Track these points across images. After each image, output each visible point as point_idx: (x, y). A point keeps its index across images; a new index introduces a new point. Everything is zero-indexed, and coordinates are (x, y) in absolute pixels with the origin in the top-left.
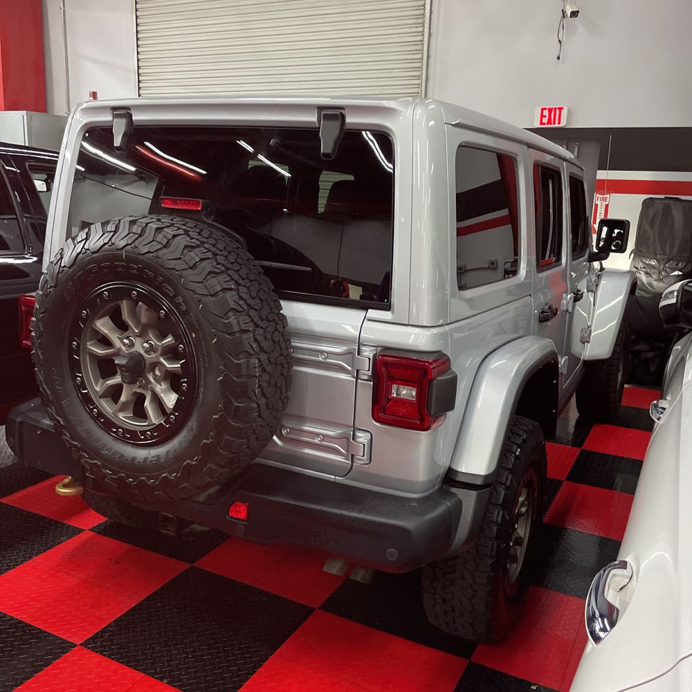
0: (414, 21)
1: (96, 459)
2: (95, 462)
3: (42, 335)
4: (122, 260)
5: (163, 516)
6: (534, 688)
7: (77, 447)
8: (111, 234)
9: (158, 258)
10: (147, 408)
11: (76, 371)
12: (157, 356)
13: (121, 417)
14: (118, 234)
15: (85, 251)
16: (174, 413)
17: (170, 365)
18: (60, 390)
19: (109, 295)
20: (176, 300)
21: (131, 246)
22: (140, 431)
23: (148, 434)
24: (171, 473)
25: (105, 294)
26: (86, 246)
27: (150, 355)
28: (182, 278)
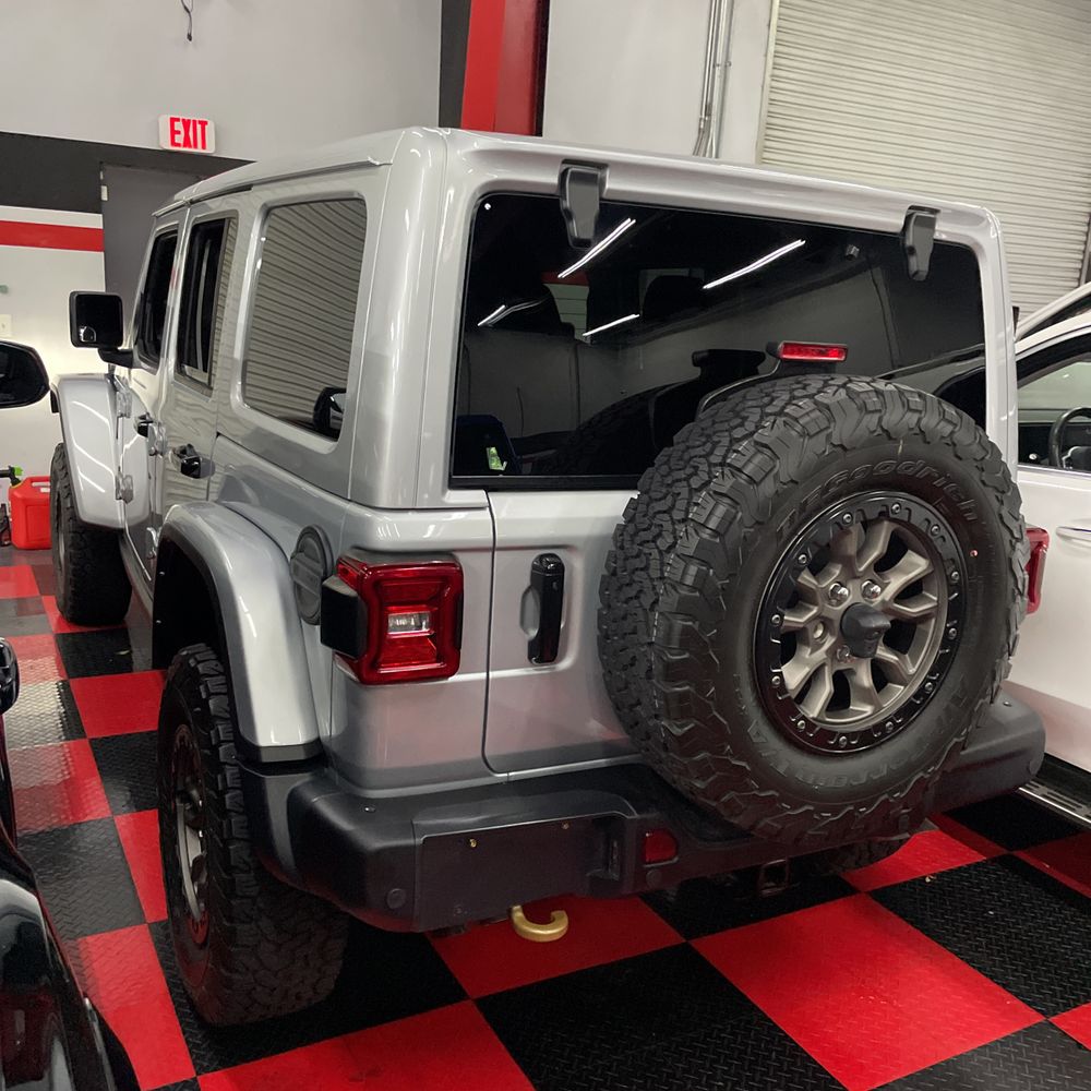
7: (774, 797)
8: (877, 416)
9: (952, 446)
10: (872, 688)
11: (771, 666)
12: (884, 601)
13: (827, 719)
14: (888, 415)
15: (832, 449)
16: (931, 678)
17: (914, 608)
18: (744, 710)
19: (852, 518)
20: (963, 506)
21: (914, 431)
22: (874, 726)
23: (890, 726)
24: (926, 770)
25: (848, 518)
26: (835, 440)
27: (872, 602)
28: (983, 470)
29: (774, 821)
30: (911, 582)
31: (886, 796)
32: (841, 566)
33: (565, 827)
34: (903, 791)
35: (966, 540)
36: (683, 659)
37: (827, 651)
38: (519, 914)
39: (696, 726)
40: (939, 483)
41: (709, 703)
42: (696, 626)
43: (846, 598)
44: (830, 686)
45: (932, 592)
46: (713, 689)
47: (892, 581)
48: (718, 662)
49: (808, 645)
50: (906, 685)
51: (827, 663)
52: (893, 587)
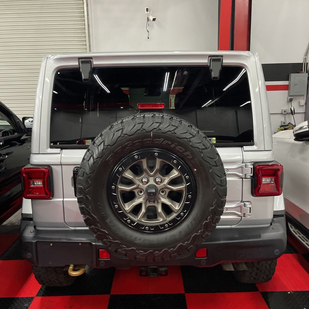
0: (79, 19)
1: (132, 247)
3: (90, 186)
4: (150, 137)
5: (151, 268)
6: (289, 293)
7: (119, 243)
8: (141, 125)
9: (175, 134)
10: (161, 213)
11: (114, 202)
12: (164, 185)
13: (143, 221)
14: (145, 124)
15: (123, 135)
16: (183, 211)
17: (175, 187)
18: (104, 214)
19: (138, 157)
20: (185, 154)
21: (157, 129)
22: (160, 225)
23: (166, 226)
24: (184, 243)
25: (136, 157)
26: (124, 132)
27: (159, 185)
28: (191, 142)
29: (121, 250)
30: (172, 178)
31: (166, 249)
32: (145, 172)
33: (80, 244)
34: (174, 248)
35: (191, 165)
36: (81, 197)
37: (143, 199)
38: (71, 267)
39: (88, 218)
40: (172, 146)
41: (89, 210)
42: (83, 188)
43: (147, 183)
44: (143, 210)
45: (184, 183)
46: (90, 207)
47: (167, 178)
48: (90, 199)
49: (136, 197)
50: (176, 213)
51: (143, 203)
52: (167, 180)
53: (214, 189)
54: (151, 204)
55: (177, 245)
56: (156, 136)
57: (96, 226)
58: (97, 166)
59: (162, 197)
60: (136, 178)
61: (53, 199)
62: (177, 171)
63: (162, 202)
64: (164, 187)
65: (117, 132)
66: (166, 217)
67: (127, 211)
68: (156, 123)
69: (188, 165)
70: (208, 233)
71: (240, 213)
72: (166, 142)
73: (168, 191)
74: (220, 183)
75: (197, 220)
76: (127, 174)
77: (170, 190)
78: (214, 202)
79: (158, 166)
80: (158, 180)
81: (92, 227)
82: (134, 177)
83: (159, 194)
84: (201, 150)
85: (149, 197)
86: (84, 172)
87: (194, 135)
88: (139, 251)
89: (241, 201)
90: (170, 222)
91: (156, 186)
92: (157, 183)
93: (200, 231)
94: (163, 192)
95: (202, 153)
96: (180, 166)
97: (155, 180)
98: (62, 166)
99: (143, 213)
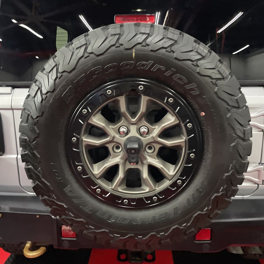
1: (103, 228)
2: (103, 230)
3: (37, 137)
4: (131, 59)
7: (84, 222)
8: (117, 37)
9: (172, 53)
10: (147, 179)
11: (76, 162)
12: (153, 137)
13: (120, 190)
14: (124, 36)
15: (88, 55)
16: (181, 178)
17: (170, 141)
18: (61, 180)
19: (112, 92)
20: (188, 87)
21: (142, 45)
22: (145, 198)
23: (155, 199)
24: (180, 224)
25: (109, 92)
26: (89, 50)
27: (145, 137)
28: (198, 66)
29: (88, 232)
30: (165, 127)
31: (154, 233)
32: (123, 118)
33: (38, 216)
34: (166, 231)
35: (196, 106)
36: (26, 154)
37: (121, 158)
38: (28, 245)
39: (37, 184)
40: (168, 74)
41: (39, 174)
42: (28, 139)
43: (127, 134)
44: (121, 175)
45: (183, 134)
46: (40, 168)
47: (157, 127)
48: (39, 156)
49: (110, 154)
50: (170, 180)
51: (119, 163)
52: (157, 129)
53: (232, 145)
54: (133, 166)
55: (170, 228)
56: (141, 57)
57: (49, 196)
58: (48, 105)
59: (149, 156)
60: (110, 127)
61: (4, 155)
62: (173, 116)
63: (148, 164)
64: (152, 141)
65: (78, 50)
66: (155, 186)
67: (95, 176)
68: (141, 35)
69: (191, 107)
70: (218, 212)
71: (257, 180)
72: (157, 66)
73: (157, 147)
74: (242, 135)
75: (203, 192)
76: (97, 120)
77: (161, 146)
78: (231, 165)
79: (143, 108)
80: (143, 130)
81: (44, 198)
82: (106, 125)
83: (144, 152)
84: (215, 80)
85: (129, 156)
86: (29, 115)
87: (204, 55)
88: (113, 234)
89: (259, 164)
90: (161, 193)
91: (139, 139)
92: (141, 135)
93: (207, 208)
94: (150, 148)
95: (217, 86)
96: (179, 107)
97: (139, 130)
98: (14, 110)
99: (121, 180)
